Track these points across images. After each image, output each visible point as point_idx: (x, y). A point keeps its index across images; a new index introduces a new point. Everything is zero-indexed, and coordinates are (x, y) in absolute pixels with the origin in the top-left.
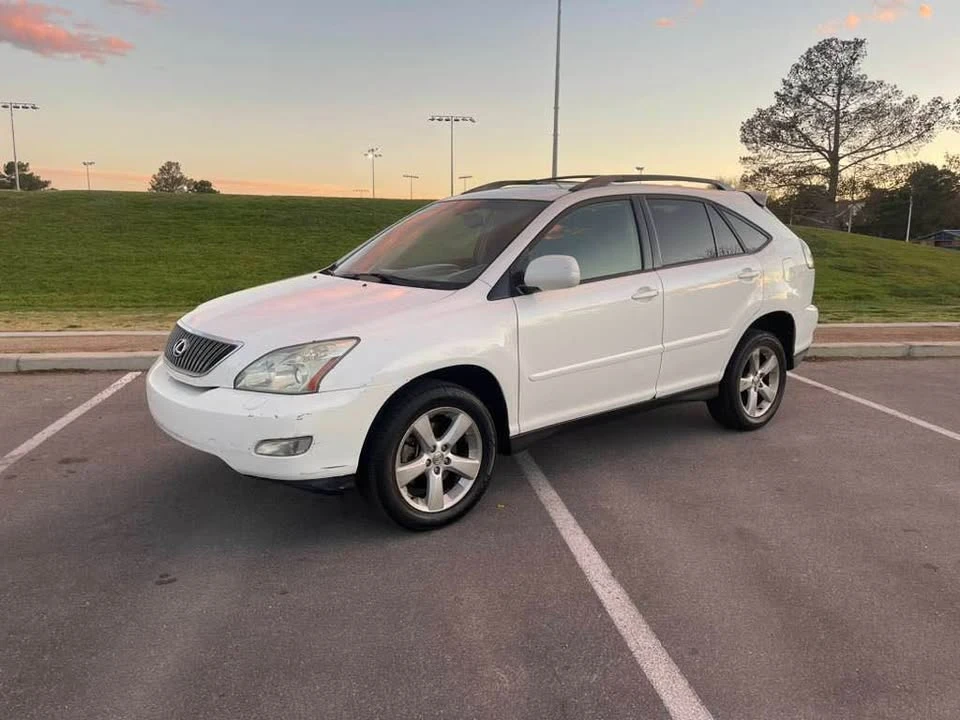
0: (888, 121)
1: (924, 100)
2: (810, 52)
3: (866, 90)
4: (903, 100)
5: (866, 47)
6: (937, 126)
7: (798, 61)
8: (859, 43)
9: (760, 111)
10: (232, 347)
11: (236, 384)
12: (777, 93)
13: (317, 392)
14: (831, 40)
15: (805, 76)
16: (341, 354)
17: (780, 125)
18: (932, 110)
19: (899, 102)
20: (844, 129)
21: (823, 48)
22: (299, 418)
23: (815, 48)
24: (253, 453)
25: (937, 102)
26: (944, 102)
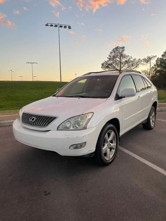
0: (130, 64)
1: (137, 59)
2: (114, 49)
3: (125, 57)
4: (133, 59)
5: (125, 48)
6: (140, 64)
7: (111, 51)
8: (123, 47)
9: (105, 61)
10: (55, 118)
11: (58, 129)
12: (108, 58)
13: (86, 129)
14: (118, 47)
15: (113, 54)
16: (90, 117)
17: (109, 65)
18: (139, 61)
19: (132, 60)
20: (122, 65)
21: (117, 48)
22: (83, 137)
23: (115, 48)
24: (69, 149)
25: (139, 59)
26: (141, 59)
